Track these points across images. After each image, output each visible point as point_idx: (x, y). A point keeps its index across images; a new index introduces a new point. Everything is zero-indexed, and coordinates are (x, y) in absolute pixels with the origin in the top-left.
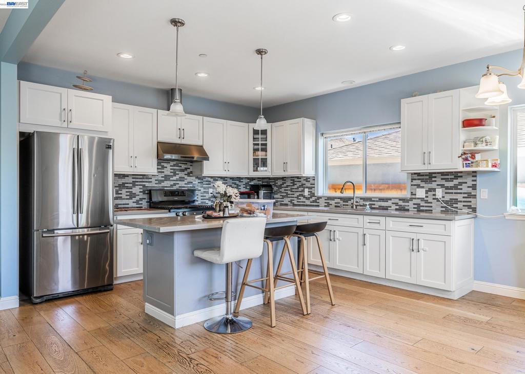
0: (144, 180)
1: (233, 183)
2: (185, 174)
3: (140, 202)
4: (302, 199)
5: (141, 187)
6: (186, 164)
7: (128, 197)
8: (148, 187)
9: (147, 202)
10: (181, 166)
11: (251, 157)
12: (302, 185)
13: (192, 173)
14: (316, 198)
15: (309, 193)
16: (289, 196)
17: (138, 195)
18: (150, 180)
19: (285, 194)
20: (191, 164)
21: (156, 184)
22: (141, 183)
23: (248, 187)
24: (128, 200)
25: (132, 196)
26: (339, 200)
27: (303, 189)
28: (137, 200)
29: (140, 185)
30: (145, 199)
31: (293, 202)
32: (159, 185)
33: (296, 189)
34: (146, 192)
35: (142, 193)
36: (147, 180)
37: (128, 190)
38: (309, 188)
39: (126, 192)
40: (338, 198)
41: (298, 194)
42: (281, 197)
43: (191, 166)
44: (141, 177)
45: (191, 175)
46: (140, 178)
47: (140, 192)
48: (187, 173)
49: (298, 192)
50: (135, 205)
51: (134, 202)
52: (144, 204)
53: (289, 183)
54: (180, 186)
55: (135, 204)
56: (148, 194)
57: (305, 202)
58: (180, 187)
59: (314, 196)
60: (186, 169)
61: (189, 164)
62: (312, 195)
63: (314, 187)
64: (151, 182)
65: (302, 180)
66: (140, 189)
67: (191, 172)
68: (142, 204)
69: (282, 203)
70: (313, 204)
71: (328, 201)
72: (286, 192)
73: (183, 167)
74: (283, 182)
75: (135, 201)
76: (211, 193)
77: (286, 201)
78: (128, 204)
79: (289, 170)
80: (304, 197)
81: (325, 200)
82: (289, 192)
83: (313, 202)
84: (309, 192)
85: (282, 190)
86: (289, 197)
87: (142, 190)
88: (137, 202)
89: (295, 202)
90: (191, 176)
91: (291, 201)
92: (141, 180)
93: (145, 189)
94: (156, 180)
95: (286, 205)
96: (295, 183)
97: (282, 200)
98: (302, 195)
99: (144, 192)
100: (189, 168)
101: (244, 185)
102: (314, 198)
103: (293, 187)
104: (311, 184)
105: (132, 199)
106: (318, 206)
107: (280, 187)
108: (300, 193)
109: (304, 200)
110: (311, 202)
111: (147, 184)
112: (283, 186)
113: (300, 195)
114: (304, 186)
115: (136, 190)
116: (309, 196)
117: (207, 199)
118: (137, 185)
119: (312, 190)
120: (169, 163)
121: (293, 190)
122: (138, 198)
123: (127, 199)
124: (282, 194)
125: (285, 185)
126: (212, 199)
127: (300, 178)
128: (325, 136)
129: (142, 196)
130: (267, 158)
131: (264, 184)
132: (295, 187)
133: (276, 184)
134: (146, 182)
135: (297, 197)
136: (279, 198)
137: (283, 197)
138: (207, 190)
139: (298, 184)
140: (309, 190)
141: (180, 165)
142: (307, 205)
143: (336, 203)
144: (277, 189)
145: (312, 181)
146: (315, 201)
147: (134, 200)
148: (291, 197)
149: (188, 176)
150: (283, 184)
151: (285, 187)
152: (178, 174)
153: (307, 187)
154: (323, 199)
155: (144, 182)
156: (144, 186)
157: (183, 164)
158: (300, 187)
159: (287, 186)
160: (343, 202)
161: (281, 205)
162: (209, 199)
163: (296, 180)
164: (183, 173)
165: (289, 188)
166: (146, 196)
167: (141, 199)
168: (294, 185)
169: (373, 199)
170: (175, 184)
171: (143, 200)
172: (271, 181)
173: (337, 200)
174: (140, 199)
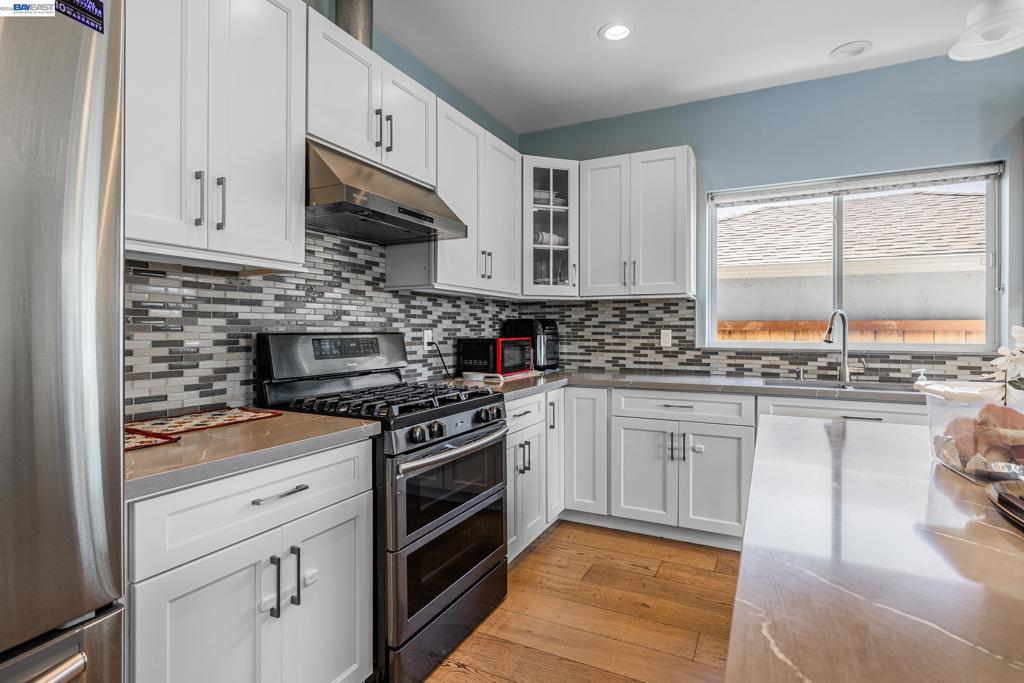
0: (231, 295)
1: (471, 315)
2: (368, 283)
3: (217, 386)
4: (652, 355)
5: (222, 322)
6: (370, 248)
7: (163, 367)
8: (247, 322)
9: (244, 383)
10: (354, 255)
11: (530, 246)
12: (652, 322)
13: (384, 281)
14: (699, 353)
15: (676, 341)
16: (607, 348)
17: (210, 357)
18: (255, 296)
19: (596, 344)
20: (382, 250)
21: (277, 310)
22: (221, 308)
23: (497, 327)
24: (161, 381)
25: (177, 361)
26: (777, 358)
27: (653, 330)
28: (201, 379)
29: (216, 315)
30: (236, 370)
31: (621, 362)
32: (290, 317)
33: (629, 330)
34: (242, 342)
35: (223, 349)
36: (246, 296)
37: (160, 336)
38: (675, 328)
39: (155, 344)
40: (774, 354)
41: (637, 343)
42: (583, 351)
43: (382, 255)
44: (222, 281)
45: (382, 285)
46: (218, 287)
47: (217, 343)
48: (370, 279)
49: (638, 337)
50: (194, 399)
51: (188, 388)
52: (234, 390)
53: (606, 315)
54: (353, 319)
55: (196, 393)
56: (247, 349)
57: (661, 363)
58: (352, 324)
59: (692, 348)
60: (370, 265)
61: (377, 249)
62: (686, 345)
63: (692, 327)
64: (258, 303)
65: (650, 308)
66: (216, 329)
67: (382, 278)
68: (223, 392)
69: (586, 364)
70: (689, 368)
71: (738, 361)
72: (599, 337)
73: (363, 256)
74: (589, 313)
75: (195, 381)
76: (430, 344)
77: (598, 360)
78: (165, 398)
79: (640, 281)
80: (659, 350)
81: (729, 357)
82: (608, 339)
83: (689, 362)
84: (673, 338)
85: (587, 333)
86: (609, 351)
87: (223, 336)
88: (204, 386)
89: (629, 364)
90: (381, 290)
91: (615, 362)
92: (220, 294)
93: (237, 329)
94: (278, 298)
95: (600, 370)
96: (628, 316)
97: (586, 358)
98: (652, 347)
99: (231, 344)
100: (377, 264)
101: (490, 319)
102: (690, 355)
103: (621, 326)
104: (681, 319)
105: (181, 374)
106: (707, 374)
107: (580, 325)
108: (645, 341)
109: (659, 358)
110: (680, 364)
111: (244, 313)
112: (587, 323)
113: (644, 347)
114: (658, 323)
115: (201, 336)
116: (676, 349)
117: (419, 361)
118: (205, 315)
119: (688, 335)
120: (322, 238)
121: (621, 334)
122: (206, 368)
123: (157, 375)
124: (586, 344)
125: (595, 321)
126: (430, 360)
127: (646, 305)
128: (716, 201)
129: (222, 359)
130: (567, 251)
131: (524, 317)
132: (629, 325)
133: (567, 320)
134: (244, 302)
135: (636, 351)
136: (575, 354)
137: (589, 351)
138: (419, 334)
139: (638, 319)
140: (676, 334)
141: (352, 249)
142: (668, 372)
143: (764, 366)
144: (569, 330)
145: (684, 312)
146: (696, 361)
147: (191, 377)
148: (615, 351)
149: (375, 290)
150: (589, 318)
151: (594, 326)
152: (347, 280)
153: (667, 327)
154: (722, 357)
155: (232, 302)
156: (233, 318)
157: (360, 246)
158: (644, 325)
159: (602, 324)
160: (791, 363)
161: (582, 369)
162: (423, 362)
163: (631, 307)
164: (360, 276)
165: (609, 329)
166: (239, 360)
167: (221, 374)
168: (624, 320)
169: (892, 357)
170: (338, 315)
171: (230, 376)
172: (547, 310)
173: (766, 360)
174: (216, 371)
